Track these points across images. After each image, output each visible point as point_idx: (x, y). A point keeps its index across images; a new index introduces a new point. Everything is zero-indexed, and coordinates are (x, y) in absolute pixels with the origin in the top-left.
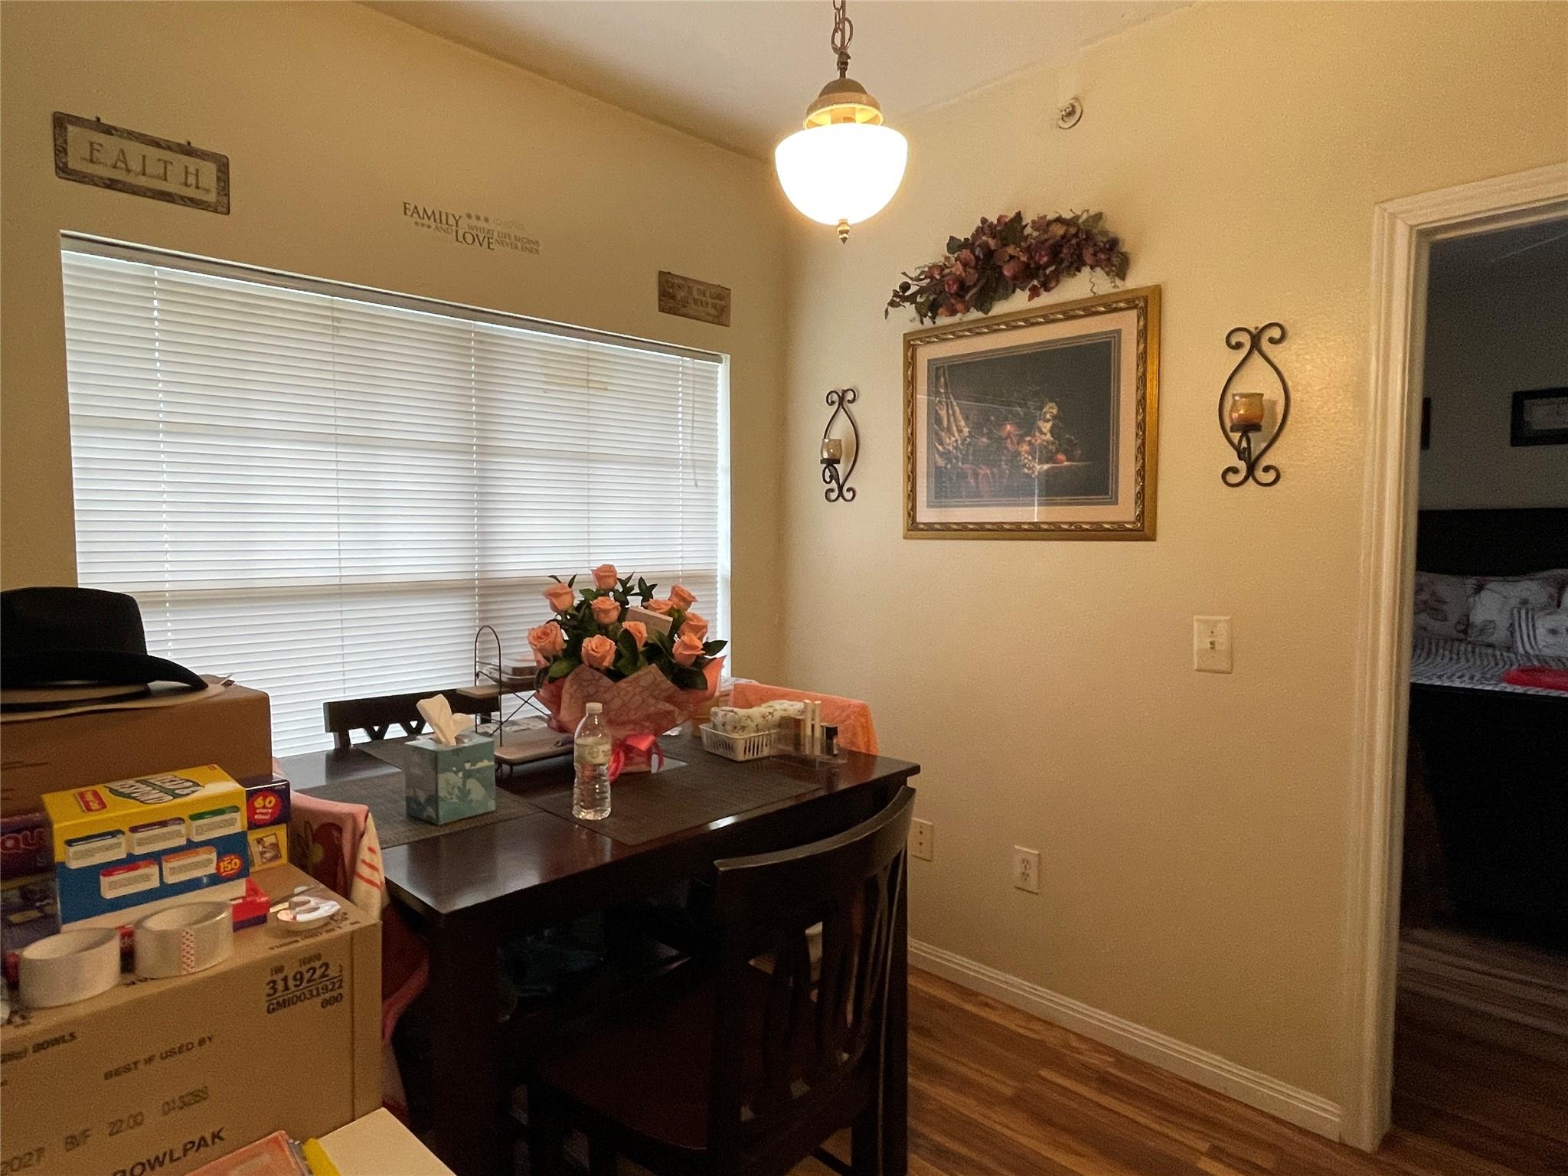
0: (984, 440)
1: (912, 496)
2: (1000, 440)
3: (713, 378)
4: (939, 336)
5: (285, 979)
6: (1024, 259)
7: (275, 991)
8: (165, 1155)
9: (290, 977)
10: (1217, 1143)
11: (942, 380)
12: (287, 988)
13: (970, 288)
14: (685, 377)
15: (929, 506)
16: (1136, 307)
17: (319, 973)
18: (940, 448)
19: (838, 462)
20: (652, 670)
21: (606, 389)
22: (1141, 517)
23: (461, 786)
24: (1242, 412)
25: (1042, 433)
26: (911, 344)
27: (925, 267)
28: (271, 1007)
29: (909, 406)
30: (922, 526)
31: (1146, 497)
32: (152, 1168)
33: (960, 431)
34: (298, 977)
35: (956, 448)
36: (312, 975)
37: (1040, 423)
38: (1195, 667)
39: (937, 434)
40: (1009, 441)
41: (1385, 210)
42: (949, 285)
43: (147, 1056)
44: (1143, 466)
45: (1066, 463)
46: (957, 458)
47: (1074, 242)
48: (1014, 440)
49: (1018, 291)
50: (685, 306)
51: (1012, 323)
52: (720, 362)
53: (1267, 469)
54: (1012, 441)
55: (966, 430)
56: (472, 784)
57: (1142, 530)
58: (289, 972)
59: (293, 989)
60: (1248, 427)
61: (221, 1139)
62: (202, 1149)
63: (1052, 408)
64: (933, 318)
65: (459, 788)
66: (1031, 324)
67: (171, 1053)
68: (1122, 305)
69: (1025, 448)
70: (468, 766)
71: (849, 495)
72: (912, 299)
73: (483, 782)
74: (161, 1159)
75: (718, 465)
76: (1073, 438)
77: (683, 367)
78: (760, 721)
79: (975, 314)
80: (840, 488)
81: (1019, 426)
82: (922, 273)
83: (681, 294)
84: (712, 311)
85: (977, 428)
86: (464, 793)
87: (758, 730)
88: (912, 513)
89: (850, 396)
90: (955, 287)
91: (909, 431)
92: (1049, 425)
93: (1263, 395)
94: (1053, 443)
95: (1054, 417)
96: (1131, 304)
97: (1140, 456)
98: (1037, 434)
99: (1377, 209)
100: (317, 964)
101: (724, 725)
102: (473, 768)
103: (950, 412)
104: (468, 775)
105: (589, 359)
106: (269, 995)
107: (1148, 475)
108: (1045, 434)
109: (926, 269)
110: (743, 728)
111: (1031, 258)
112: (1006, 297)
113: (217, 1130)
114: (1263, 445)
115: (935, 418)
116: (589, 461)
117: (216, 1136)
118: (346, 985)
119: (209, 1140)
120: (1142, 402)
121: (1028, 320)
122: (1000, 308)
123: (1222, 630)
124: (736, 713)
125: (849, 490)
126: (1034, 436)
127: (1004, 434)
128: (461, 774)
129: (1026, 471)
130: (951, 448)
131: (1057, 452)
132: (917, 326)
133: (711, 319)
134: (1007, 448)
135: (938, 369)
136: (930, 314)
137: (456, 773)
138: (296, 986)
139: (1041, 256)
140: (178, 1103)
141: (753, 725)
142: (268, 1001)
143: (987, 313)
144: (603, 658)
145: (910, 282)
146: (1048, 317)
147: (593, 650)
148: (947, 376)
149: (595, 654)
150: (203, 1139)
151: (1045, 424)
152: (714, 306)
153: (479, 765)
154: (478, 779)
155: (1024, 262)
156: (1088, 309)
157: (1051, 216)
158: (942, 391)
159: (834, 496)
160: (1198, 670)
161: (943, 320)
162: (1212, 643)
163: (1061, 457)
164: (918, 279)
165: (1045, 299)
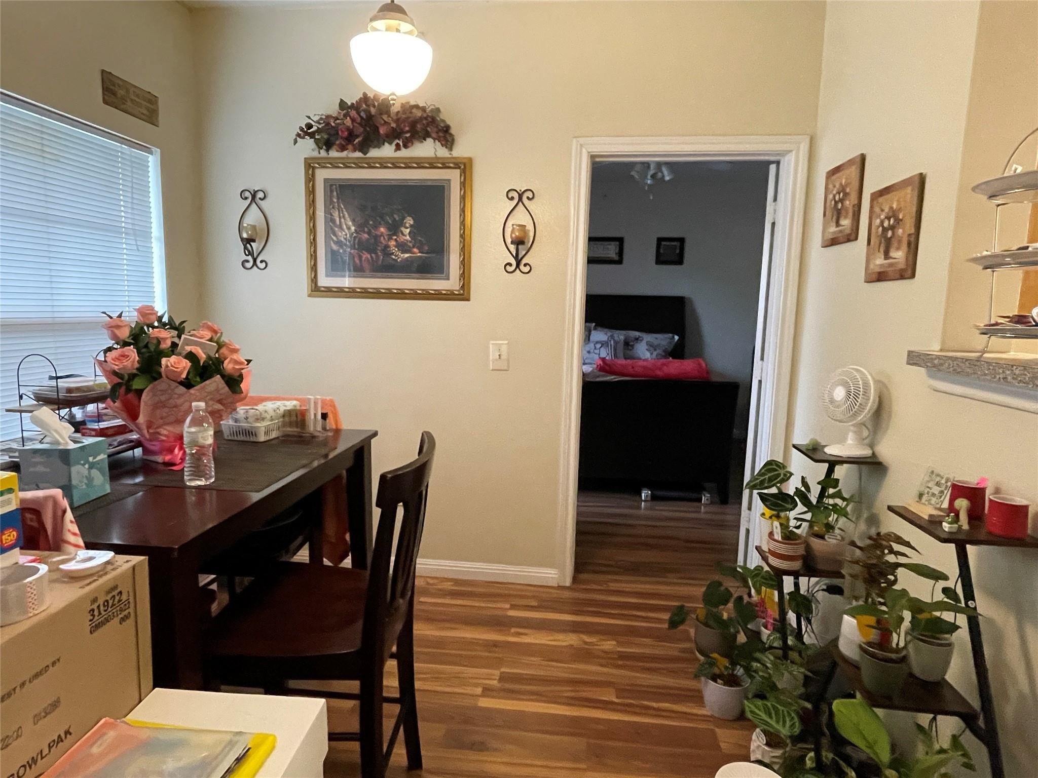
0: (366, 236)
1: (314, 268)
2: (376, 237)
3: (144, 165)
4: (334, 164)
5: (99, 607)
6: (394, 125)
7: (93, 616)
8: (37, 756)
9: (102, 604)
10: (513, 603)
11: (335, 193)
12: (100, 614)
13: (357, 136)
14: (123, 161)
15: (327, 276)
16: (459, 168)
17: (117, 598)
18: (335, 238)
19: (254, 241)
20: (217, 380)
21: (59, 161)
22: (463, 287)
23: (87, 475)
24: (517, 234)
25: (403, 234)
26: (310, 166)
27: (322, 115)
28: (92, 629)
29: (310, 208)
30: (323, 289)
31: (465, 276)
32: (30, 767)
33: (349, 228)
34: (106, 604)
35: (345, 239)
36: (113, 601)
37: (403, 229)
38: (491, 368)
39: (332, 229)
40: (382, 238)
41: (578, 141)
42: (342, 131)
43: (20, 682)
44: (464, 259)
45: (419, 254)
46: (346, 245)
47: (424, 122)
48: (386, 237)
49: (386, 144)
50: (125, 104)
51: (383, 164)
52: (151, 153)
53: (525, 265)
54: (384, 238)
55: (353, 228)
56: (95, 473)
57: (462, 295)
58: (101, 601)
59: (103, 613)
60: (519, 242)
61: (70, 734)
62: (59, 745)
63: (410, 220)
64: (327, 151)
65: (86, 477)
66: (395, 167)
67: (36, 676)
68: (452, 165)
69: (393, 243)
70: (91, 459)
71: (262, 265)
72: (312, 135)
73: (101, 470)
74: (35, 758)
75: (152, 235)
76: (423, 240)
77: (122, 153)
78: (272, 414)
79: (358, 154)
80: (255, 260)
81: (389, 229)
82: (321, 119)
83: (121, 92)
84: (145, 112)
85: (360, 228)
86: (90, 479)
87: (272, 420)
88: (314, 280)
89: (261, 195)
90: (346, 133)
91: (312, 225)
92: (408, 230)
93: (525, 226)
94: (410, 242)
95: (411, 226)
96: (457, 166)
97: (462, 253)
98: (400, 235)
99: (574, 140)
100: (115, 593)
101: (247, 418)
102: (95, 460)
103: (341, 215)
104: (92, 465)
105: (42, 132)
106: (91, 621)
107: (465, 264)
108: (406, 236)
109: (324, 117)
110: (263, 419)
111: (398, 126)
112: (378, 146)
113: (66, 727)
114: (524, 253)
115: (330, 220)
116: (48, 221)
117: (68, 733)
118: (132, 605)
119: (63, 736)
120: (463, 223)
121: (395, 164)
122: (374, 153)
123: (504, 349)
124: (257, 410)
125: (261, 262)
126: (398, 236)
127: (379, 233)
128: (87, 466)
129: (394, 257)
130: (343, 240)
131: (414, 247)
132: (315, 154)
133: (143, 117)
134: (381, 243)
135: (331, 186)
136: (324, 147)
137: (83, 465)
138: (105, 611)
139: (405, 126)
140: (43, 714)
141: (268, 417)
142: (90, 625)
143: (365, 154)
144: (181, 373)
145: (313, 123)
146: (408, 164)
147: (172, 366)
148: (339, 192)
149: (176, 370)
150: (59, 736)
151: (406, 230)
152: (147, 109)
153: (99, 458)
154: (97, 469)
155: (393, 128)
156: (432, 164)
157: (413, 103)
158: (335, 200)
159: (249, 265)
160: (492, 370)
161: (334, 154)
162: (499, 355)
163: (415, 250)
164: (318, 122)
165: (404, 153)
